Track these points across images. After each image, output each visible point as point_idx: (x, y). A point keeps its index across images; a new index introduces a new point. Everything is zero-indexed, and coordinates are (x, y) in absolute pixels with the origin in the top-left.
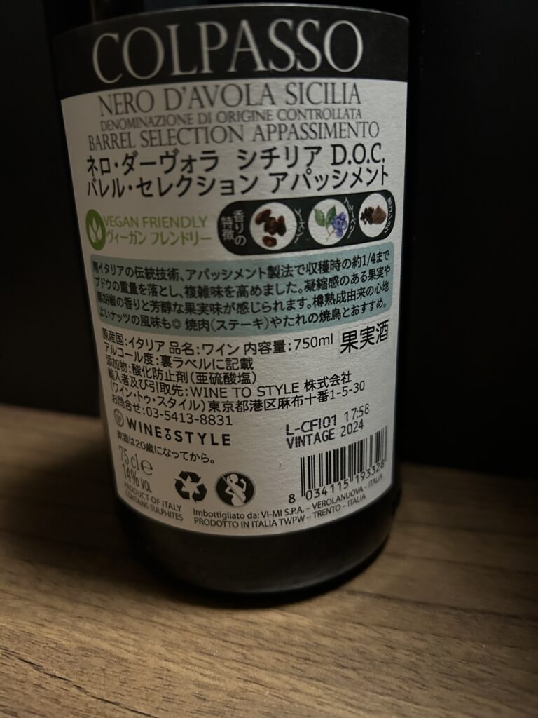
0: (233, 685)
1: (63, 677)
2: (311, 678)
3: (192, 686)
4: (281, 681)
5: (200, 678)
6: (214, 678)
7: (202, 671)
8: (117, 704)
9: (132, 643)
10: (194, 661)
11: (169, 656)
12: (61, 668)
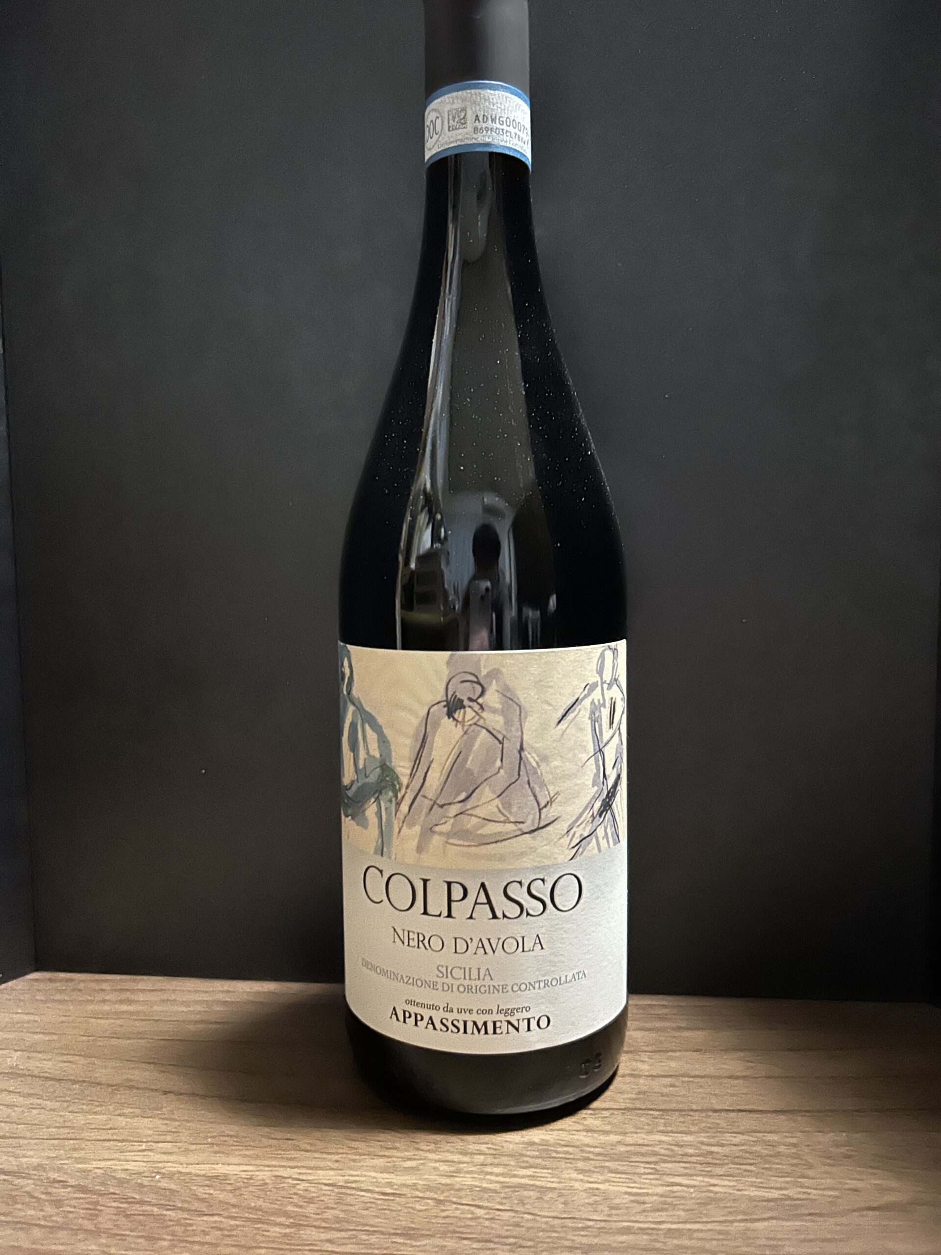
0: (660, 1190)
1: (508, 1208)
2: (721, 1175)
3: (627, 1196)
4: (697, 1181)
5: (629, 1190)
6: (640, 1188)
7: (628, 1185)
8: (574, 1218)
9: (549, 1176)
10: (613, 1179)
11: (591, 1180)
12: (501, 1204)
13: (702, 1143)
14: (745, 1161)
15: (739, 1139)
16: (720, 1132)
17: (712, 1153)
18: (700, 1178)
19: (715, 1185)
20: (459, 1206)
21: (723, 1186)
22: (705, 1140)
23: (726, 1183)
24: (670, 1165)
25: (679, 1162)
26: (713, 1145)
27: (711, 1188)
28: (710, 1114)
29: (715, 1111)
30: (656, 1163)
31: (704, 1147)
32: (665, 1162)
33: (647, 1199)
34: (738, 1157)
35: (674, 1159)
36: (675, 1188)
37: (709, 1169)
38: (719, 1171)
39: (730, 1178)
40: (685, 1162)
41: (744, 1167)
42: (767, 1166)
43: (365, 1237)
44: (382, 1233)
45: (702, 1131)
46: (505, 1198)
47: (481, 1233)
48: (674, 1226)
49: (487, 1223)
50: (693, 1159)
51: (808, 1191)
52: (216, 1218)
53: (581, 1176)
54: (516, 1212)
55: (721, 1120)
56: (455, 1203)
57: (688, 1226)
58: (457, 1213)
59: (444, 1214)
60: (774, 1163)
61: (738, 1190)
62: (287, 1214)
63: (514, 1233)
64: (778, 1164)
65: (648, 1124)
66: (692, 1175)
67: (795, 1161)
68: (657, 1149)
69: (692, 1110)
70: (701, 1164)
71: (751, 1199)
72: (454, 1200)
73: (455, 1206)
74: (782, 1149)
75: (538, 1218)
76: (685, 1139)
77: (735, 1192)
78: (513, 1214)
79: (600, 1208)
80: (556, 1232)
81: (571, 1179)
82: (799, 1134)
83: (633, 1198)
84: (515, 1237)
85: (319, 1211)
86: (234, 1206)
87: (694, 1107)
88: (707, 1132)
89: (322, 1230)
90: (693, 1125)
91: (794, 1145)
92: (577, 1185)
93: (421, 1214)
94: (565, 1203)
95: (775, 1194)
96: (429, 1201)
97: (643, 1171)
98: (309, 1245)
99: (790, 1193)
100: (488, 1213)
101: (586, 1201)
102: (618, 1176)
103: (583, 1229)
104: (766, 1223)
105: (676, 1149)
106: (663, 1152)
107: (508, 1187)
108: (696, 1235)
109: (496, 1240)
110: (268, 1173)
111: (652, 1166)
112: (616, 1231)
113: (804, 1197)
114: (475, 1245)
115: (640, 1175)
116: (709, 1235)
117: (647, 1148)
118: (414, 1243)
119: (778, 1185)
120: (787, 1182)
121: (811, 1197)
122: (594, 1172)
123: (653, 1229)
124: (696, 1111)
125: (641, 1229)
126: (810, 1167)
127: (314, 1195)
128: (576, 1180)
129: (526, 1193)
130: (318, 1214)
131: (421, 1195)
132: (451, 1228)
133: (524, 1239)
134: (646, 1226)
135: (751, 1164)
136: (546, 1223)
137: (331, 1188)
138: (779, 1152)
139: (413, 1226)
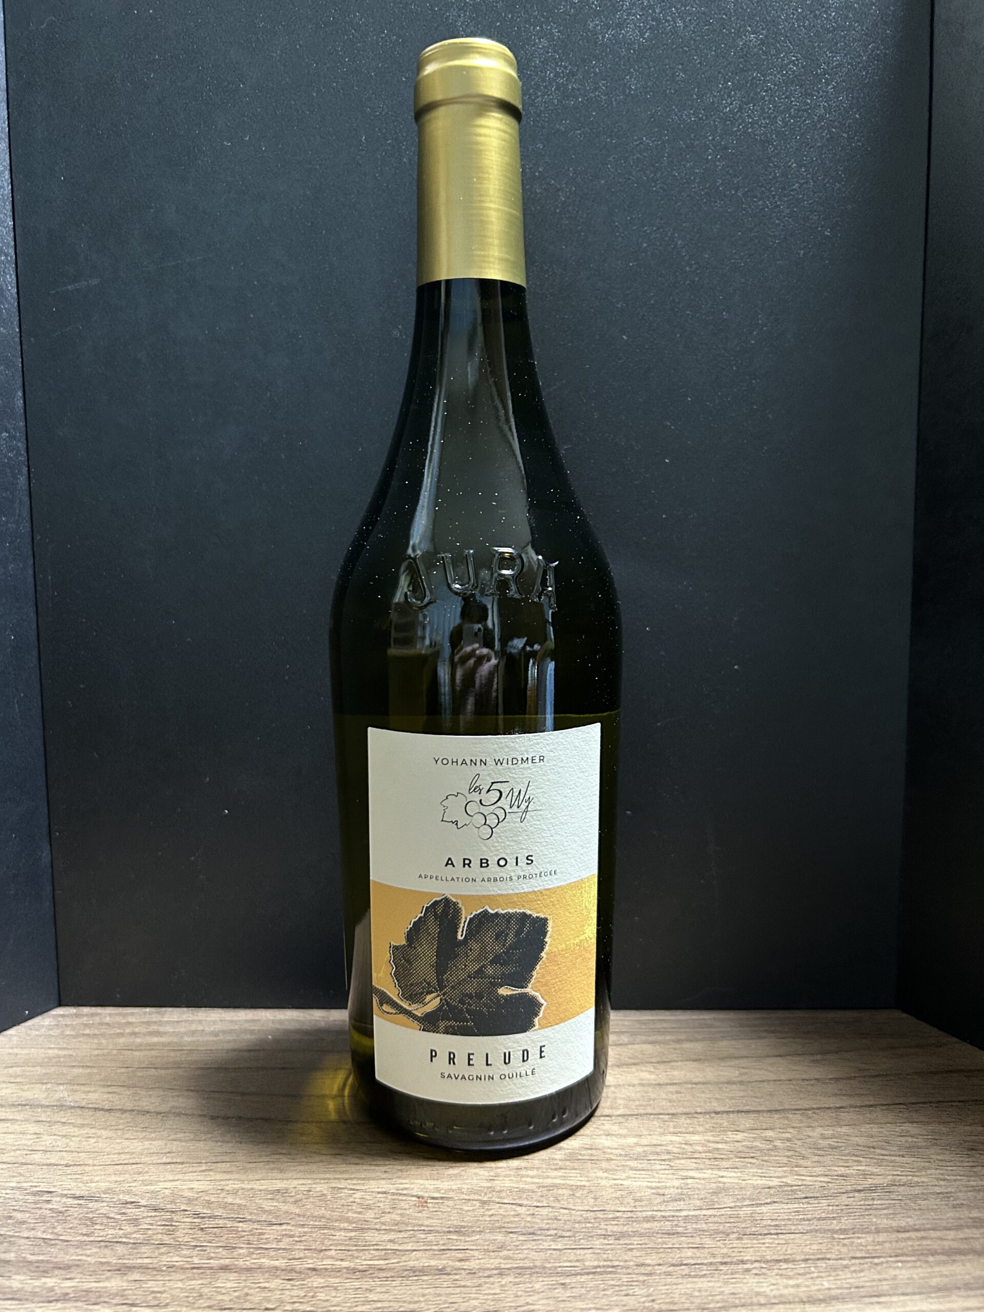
13: (709, 1141)
14: (747, 1155)
15: (739, 1136)
16: (724, 1131)
17: (718, 1149)
18: (710, 1171)
19: (722, 1177)
20: (502, 1205)
21: (731, 1177)
22: (711, 1138)
23: (733, 1174)
24: (683, 1161)
25: (690, 1158)
26: (718, 1143)
27: (720, 1179)
28: (713, 1115)
29: (717, 1113)
30: (670, 1160)
31: (711, 1145)
32: (679, 1158)
33: (666, 1192)
34: (740, 1152)
35: (685, 1156)
36: (689, 1181)
37: (716, 1163)
38: (725, 1164)
39: (736, 1170)
40: (696, 1158)
41: (747, 1160)
42: (766, 1158)
43: (423, 1236)
44: (438, 1232)
45: (707, 1131)
46: (542, 1196)
47: (525, 1227)
48: (692, 1213)
49: (529, 1219)
50: (704, 1155)
51: (803, 1178)
52: (284, 1227)
53: (606, 1175)
54: (553, 1207)
55: (724, 1121)
56: (499, 1203)
57: (704, 1212)
58: (501, 1211)
59: (490, 1213)
60: (771, 1156)
61: (744, 1180)
62: (348, 1220)
63: (554, 1226)
64: (776, 1156)
65: (660, 1127)
66: (701, 1169)
67: (790, 1153)
68: (670, 1148)
69: (697, 1113)
70: (710, 1159)
71: (755, 1187)
72: (497, 1200)
73: (498, 1205)
74: (778, 1143)
75: (573, 1212)
76: (693, 1138)
77: (740, 1181)
78: (551, 1210)
79: (626, 1200)
80: (589, 1222)
81: (597, 1178)
82: (791, 1130)
83: (653, 1191)
84: (556, 1229)
85: (377, 1216)
86: (299, 1215)
87: (699, 1110)
88: (712, 1132)
89: (383, 1232)
90: (699, 1126)
91: (788, 1140)
92: (604, 1182)
93: (469, 1213)
94: (596, 1199)
95: (775, 1182)
96: (474, 1202)
97: (659, 1167)
98: (373, 1245)
99: (789, 1180)
100: (528, 1210)
101: (614, 1195)
102: (638, 1172)
103: (614, 1219)
104: (769, 1207)
105: (686, 1147)
106: (676, 1150)
107: (543, 1187)
108: (711, 1220)
109: (539, 1232)
110: (326, 1186)
111: (667, 1163)
112: (642, 1219)
113: (800, 1183)
114: (521, 1238)
115: (657, 1171)
116: (723, 1219)
117: (661, 1147)
118: (468, 1239)
119: (777, 1174)
120: (785, 1172)
121: (805, 1183)
122: (616, 1170)
123: (673, 1216)
124: (701, 1113)
125: (664, 1217)
126: (804, 1158)
127: (371, 1202)
128: (602, 1178)
129: (560, 1191)
130: (377, 1218)
131: (467, 1197)
132: (497, 1225)
133: (564, 1231)
134: (668, 1214)
135: (752, 1158)
136: (581, 1216)
137: (384, 1195)
138: (775, 1146)
139: (463, 1224)
